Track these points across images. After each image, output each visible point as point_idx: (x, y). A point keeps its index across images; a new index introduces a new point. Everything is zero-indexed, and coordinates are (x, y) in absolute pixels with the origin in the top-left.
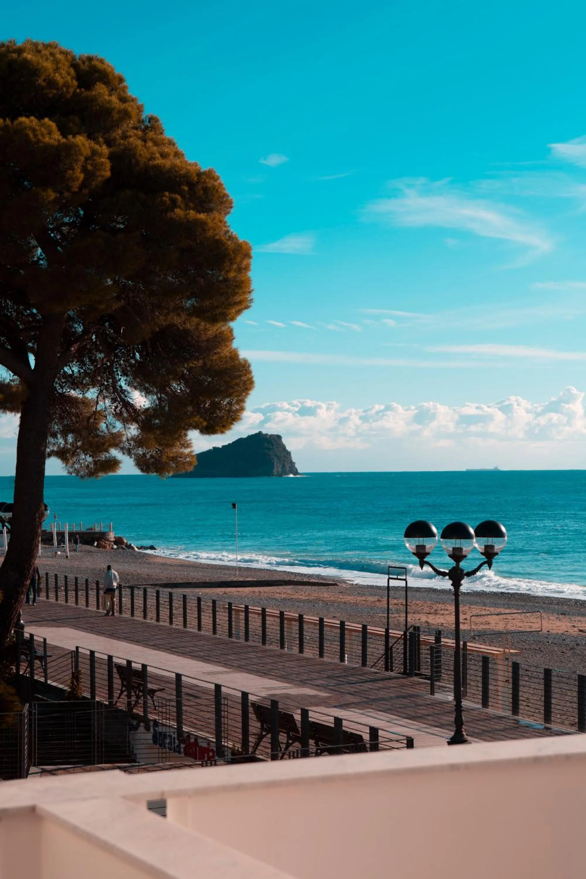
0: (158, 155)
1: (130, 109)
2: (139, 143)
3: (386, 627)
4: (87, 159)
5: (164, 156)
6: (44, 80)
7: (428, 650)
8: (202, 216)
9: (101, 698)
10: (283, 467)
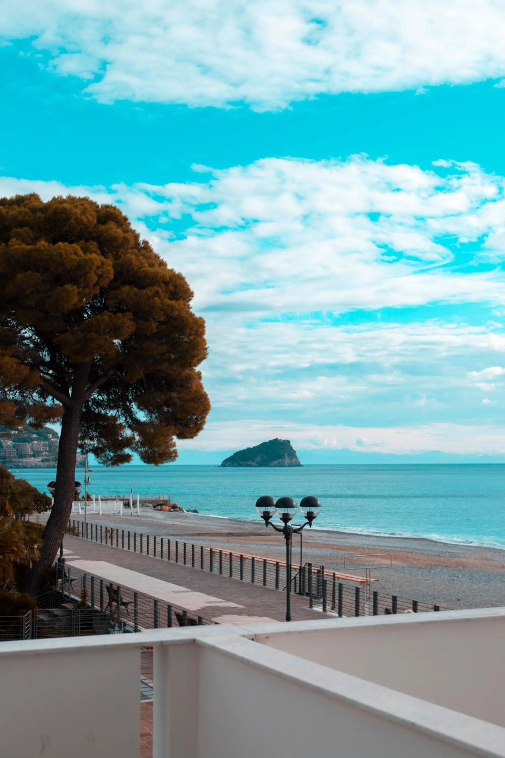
0: (147, 265)
1: (129, 237)
2: (134, 257)
3: (300, 565)
4: (98, 268)
5: (152, 265)
6: (75, 220)
7: (316, 581)
8: (173, 302)
9: (97, 607)
10: (291, 460)
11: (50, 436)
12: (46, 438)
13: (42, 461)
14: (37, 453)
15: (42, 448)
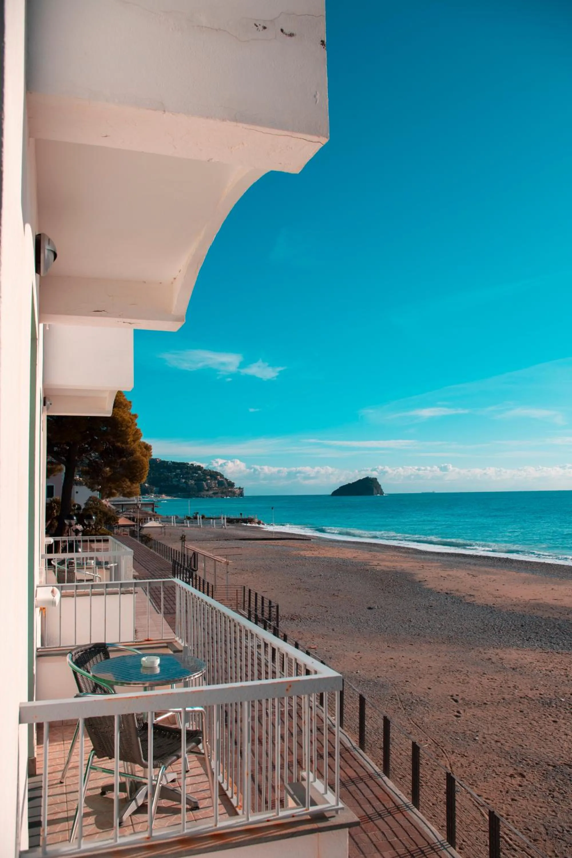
10: (378, 491)
11: (219, 477)
12: (216, 479)
13: (213, 494)
14: (210, 488)
15: (213, 485)
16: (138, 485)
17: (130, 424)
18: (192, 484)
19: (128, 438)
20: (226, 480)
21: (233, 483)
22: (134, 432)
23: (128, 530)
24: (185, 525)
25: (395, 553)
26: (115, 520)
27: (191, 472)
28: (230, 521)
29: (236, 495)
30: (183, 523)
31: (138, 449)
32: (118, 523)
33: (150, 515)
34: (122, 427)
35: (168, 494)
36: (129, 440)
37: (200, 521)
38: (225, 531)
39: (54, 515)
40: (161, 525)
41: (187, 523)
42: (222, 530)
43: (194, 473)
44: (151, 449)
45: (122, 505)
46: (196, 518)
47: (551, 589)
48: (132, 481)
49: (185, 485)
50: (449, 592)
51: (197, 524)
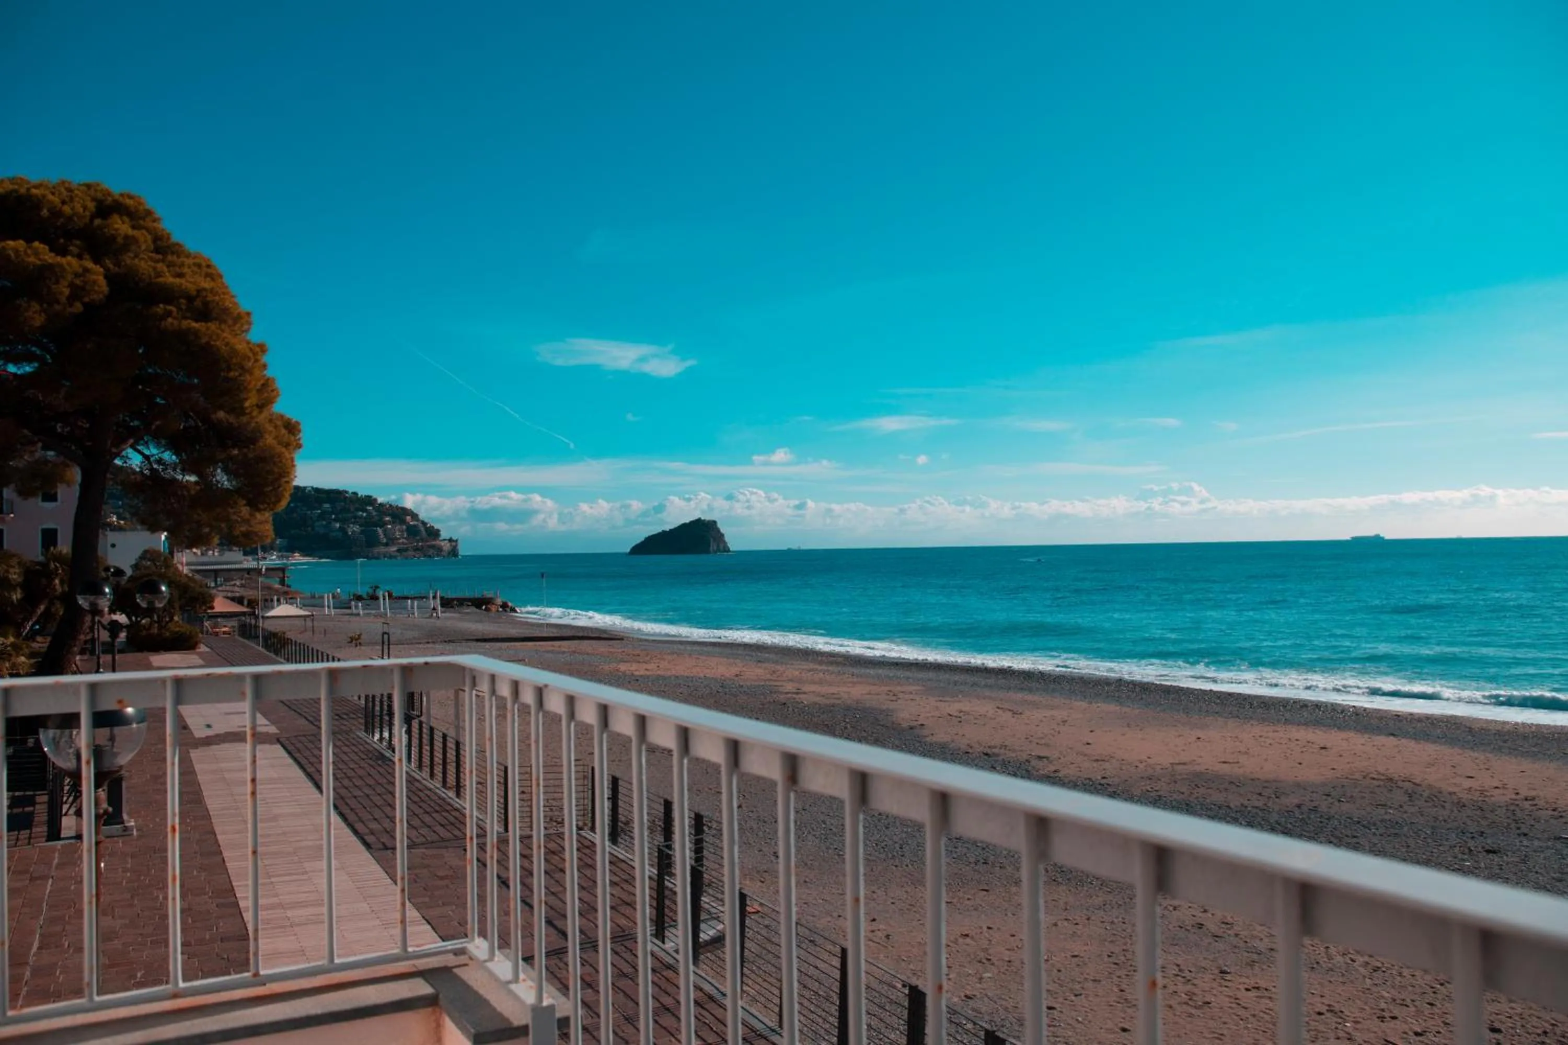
10: (718, 546)
11: (408, 518)
12: (403, 522)
13: (398, 551)
14: (391, 541)
15: (398, 534)
16: (268, 515)
17: (250, 364)
18: (353, 532)
19: (246, 399)
20: (424, 523)
21: (438, 531)
22: (259, 384)
23: (234, 623)
24: (354, 611)
25: (812, 666)
26: (204, 603)
27: (352, 509)
28: (447, 603)
29: (443, 553)
30: (350, 608)
31: (270, 428)
32: (212, 608)
33: (277, 591)
34: (229, 369)
35: (306, 552)
36: (247, 404)
37: (384, 605)
38: (439, 623)
39: (56, 590)
40: (302, 613)
41: (357, 607)
42: (432, 620)
43: (358, 510)
44: (299, 431)
45: (216, 571)
46: (374, 598)
47: (1194, 738)
48: (254, 505)
49: (340, 534)
50: (989, 751)
51: (379, 608)
